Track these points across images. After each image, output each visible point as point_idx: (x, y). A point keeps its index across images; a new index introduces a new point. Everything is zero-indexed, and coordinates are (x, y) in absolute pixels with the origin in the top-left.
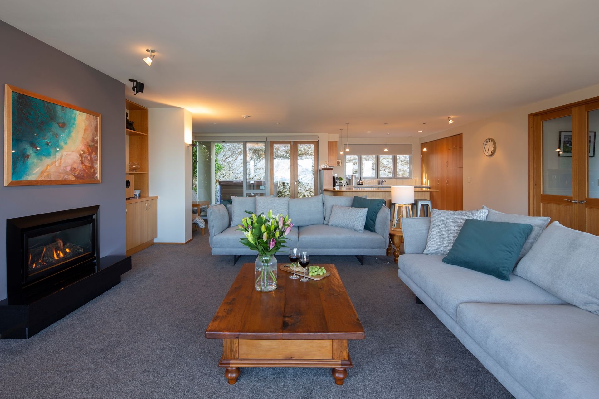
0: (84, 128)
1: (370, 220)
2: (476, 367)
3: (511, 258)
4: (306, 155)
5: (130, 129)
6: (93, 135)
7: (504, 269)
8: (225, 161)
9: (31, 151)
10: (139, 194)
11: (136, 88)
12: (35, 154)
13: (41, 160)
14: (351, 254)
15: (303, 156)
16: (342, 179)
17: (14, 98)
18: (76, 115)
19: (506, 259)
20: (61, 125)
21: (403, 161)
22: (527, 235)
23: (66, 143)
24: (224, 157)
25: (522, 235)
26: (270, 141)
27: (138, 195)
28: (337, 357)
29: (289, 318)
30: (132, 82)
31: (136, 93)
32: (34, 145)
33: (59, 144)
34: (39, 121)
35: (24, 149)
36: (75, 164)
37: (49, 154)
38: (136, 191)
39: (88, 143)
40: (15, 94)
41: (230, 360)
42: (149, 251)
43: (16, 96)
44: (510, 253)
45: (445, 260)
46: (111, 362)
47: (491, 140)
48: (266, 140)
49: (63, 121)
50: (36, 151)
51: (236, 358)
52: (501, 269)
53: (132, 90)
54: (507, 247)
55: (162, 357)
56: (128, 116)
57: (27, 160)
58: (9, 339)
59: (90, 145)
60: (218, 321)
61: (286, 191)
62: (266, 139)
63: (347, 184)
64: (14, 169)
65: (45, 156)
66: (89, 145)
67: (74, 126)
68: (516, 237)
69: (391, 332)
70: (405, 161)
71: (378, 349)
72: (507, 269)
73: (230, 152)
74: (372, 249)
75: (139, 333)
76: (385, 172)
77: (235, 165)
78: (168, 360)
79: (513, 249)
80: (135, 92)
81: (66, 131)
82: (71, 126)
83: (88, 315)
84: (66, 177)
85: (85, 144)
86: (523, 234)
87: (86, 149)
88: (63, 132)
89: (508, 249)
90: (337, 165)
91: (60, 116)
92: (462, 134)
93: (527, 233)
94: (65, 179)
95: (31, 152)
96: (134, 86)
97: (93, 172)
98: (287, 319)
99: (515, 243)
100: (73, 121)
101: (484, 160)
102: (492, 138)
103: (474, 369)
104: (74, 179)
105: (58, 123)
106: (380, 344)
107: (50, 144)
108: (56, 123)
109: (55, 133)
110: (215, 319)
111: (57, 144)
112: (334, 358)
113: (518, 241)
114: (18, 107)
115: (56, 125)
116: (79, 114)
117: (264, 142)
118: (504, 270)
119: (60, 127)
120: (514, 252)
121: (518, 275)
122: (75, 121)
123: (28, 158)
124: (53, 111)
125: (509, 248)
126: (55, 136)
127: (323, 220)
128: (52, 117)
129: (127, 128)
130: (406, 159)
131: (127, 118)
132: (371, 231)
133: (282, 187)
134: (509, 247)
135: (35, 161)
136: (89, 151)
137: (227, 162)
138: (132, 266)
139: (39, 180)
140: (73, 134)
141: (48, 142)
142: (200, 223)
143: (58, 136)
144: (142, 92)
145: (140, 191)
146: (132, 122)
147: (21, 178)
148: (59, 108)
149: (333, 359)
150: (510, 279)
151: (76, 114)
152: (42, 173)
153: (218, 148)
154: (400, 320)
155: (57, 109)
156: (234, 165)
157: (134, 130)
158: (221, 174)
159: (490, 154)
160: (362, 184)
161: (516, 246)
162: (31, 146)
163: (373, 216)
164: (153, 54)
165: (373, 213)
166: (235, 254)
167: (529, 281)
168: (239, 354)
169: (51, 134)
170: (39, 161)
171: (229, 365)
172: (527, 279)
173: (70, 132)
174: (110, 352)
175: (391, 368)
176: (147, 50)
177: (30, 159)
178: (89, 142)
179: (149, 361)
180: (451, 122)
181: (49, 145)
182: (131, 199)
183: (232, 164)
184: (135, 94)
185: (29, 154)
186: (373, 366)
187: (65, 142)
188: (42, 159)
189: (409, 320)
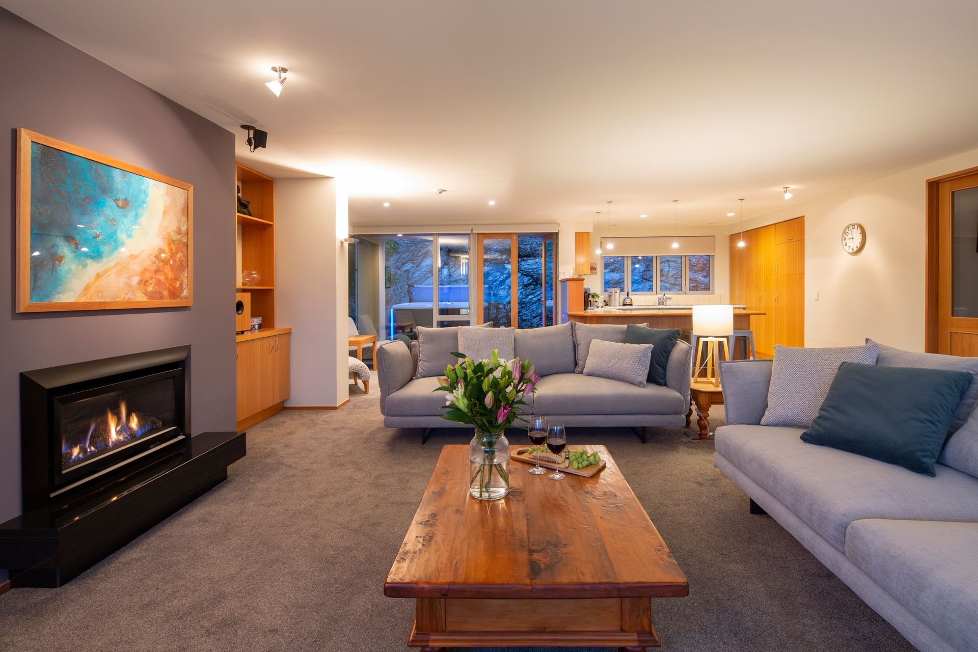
0: (162, 210)
1: (656, 365)
2: (883, 638)
3: (937, 433)
4: (534, 257)
5: (243, 214)
6: (178, 222)
7: (924, 453)
8: (400, 268)
9: (65, 250)
10: (258, 324)
11: (253, 141)
12: (73, 254)
13: (85, 266)
14: (625, 425)
15: (530, 259)
16: (597, 296)
17: (35, 153)
18: (148, 186)
19: (927, 436)
20: (121, 203)
21: (694, 266)
22: (963, 392)
23: (130, 236)
24: (398, 263)
25: (954, 392)
26: (478, 234)
27: (257, 327)
28: (631, 627)
29: (540, 553)
30: (247, 131)
31: (254, 149)
32: (72, 239)
33: (117, 237)
34: (81, 196)
35: (54, 246)
36: (147, 273)
37: (99, 255)
38: (253, 319)
39: (170, 236)
40: (36, 146)
41: (429, 634)
42: (277, 422)
43: (38, 150)
44: (933, 424)
45: (807, 438)
46: (208, 633)
47: (856, 226)
48: (472, 232)
49: (124, 197)
50: (74, 250)
51: (440, 629)
52: (919, 454)
53: (247, 143)
54: (928, 414)
55: (300, 622)
56: (241, 192)
57: (59, 265)
58: (24, 589)
59: (174, 239)
60: (407, 560)
61: (501, 318)
62: (472, 230)
63: (606, 305)
64: (35, 281)
65: (92, 258)
66: (172, 240)
67: (145, 205)
68: (943, 395)
69: (713, 569)
70: (699, 266)
71: (696, 603)
72: (929, 454)
73: (408, 253)
74: (661, 416)
75: (258, 575)
76: (666, 285)
77: (417, 275)
78: (313, 629)
79: (937, 415)
80: (253, 147)
81: (131, 214)
82: (140, 206)
83: (170, 540)
84: (130, 296)
85: (165, 238)
86: (956, 390)
87: (167, 246)
88: (125, 216)
89: (929, 418)
90: (589, 273)
91: (120, 187)
92: (804, 216)
93: (963, 387)
94: (129, 299)
95: (66, 252)
96: (250, 137)
97: (179, 287)
98: (536, 556)
99: (941, 406)
100: (142, 196)
101: (843, 261)
102: (859, 223)
103: (881, 643)
104: (145, 299)
105: (116, 200)
106: (698, 593)
107: (101, 236)
108: (112, 201)
109: (110, 218)
110: (402, 558)
111: (115, 238)
112: (624, 629)
113: (947, 402)
114: (43, 169)
115: (112, 203)
116: (154, 185)
117: (467, 236)
118: (923, 456)
119: (118, 206)
120: (940, 423)
121: (949, 465)
122: (147, 197)
123: (60, 262)
124: (107, 179)
125: (931, 416)
126: (110, 222)
127: (574, 365)
128: (106, 190)
129: (239, 212)
130: (700, 261)
131: (239, 194)
132: (659, 384)
133: (495, 311)
134: (931, 413)
135: (73, 267)
136: (171, 249)
137: (405, 271)
138: (247, 448)
139: (82, 301)
140: (143, 220)
141: (98, 233)
142: (362, 372)
143: (115, 223)
144: (264, 146)
145: (261, 319)
146: (247, 201)
147: (46, 297)
148: (117, 174)
149: (622, 631)
150: (936, 473)
151: (148, 184)
152: (87, 288)
153: (389, 247)
154: (726, 546)
155: (114, 175)
156: (415, 275)
157: (251, 216)
158: (394, 291)
159: (855, 250)
160: (631, 305)
161: (944, 411)
162: (67, 241)
163: (662, 358)
164: (283, 75)
165: (661, 353)
166: (424, 427)
167: (969, 475)
168: (445, 623)
169: (103, 218)
170: (80, 267)
171: (428, 643)
172: (967, 471)
173: (137, 216)
174: (206, 613)
175: (725, 642)
176: (274, 69)
177: (64, 263)
178: (173, 234)
179: (277, 630)
180: (788, 196)
181: (100, 238)
182: (245, 333)
183: (412, 274)
184: (252, 150)
185: (62, 254)
186: (692, 638)
187: (129, 233)
188: (87, 264)
189: (742, 545)
